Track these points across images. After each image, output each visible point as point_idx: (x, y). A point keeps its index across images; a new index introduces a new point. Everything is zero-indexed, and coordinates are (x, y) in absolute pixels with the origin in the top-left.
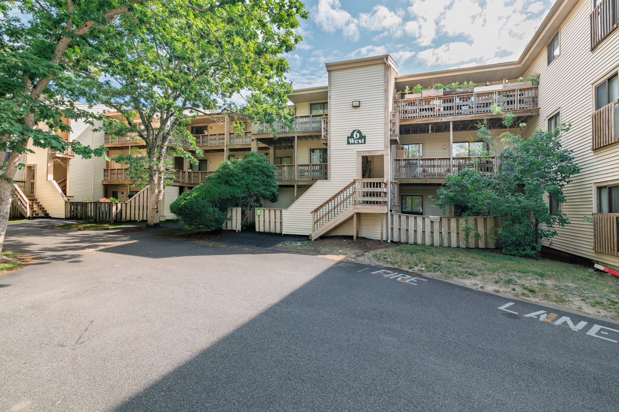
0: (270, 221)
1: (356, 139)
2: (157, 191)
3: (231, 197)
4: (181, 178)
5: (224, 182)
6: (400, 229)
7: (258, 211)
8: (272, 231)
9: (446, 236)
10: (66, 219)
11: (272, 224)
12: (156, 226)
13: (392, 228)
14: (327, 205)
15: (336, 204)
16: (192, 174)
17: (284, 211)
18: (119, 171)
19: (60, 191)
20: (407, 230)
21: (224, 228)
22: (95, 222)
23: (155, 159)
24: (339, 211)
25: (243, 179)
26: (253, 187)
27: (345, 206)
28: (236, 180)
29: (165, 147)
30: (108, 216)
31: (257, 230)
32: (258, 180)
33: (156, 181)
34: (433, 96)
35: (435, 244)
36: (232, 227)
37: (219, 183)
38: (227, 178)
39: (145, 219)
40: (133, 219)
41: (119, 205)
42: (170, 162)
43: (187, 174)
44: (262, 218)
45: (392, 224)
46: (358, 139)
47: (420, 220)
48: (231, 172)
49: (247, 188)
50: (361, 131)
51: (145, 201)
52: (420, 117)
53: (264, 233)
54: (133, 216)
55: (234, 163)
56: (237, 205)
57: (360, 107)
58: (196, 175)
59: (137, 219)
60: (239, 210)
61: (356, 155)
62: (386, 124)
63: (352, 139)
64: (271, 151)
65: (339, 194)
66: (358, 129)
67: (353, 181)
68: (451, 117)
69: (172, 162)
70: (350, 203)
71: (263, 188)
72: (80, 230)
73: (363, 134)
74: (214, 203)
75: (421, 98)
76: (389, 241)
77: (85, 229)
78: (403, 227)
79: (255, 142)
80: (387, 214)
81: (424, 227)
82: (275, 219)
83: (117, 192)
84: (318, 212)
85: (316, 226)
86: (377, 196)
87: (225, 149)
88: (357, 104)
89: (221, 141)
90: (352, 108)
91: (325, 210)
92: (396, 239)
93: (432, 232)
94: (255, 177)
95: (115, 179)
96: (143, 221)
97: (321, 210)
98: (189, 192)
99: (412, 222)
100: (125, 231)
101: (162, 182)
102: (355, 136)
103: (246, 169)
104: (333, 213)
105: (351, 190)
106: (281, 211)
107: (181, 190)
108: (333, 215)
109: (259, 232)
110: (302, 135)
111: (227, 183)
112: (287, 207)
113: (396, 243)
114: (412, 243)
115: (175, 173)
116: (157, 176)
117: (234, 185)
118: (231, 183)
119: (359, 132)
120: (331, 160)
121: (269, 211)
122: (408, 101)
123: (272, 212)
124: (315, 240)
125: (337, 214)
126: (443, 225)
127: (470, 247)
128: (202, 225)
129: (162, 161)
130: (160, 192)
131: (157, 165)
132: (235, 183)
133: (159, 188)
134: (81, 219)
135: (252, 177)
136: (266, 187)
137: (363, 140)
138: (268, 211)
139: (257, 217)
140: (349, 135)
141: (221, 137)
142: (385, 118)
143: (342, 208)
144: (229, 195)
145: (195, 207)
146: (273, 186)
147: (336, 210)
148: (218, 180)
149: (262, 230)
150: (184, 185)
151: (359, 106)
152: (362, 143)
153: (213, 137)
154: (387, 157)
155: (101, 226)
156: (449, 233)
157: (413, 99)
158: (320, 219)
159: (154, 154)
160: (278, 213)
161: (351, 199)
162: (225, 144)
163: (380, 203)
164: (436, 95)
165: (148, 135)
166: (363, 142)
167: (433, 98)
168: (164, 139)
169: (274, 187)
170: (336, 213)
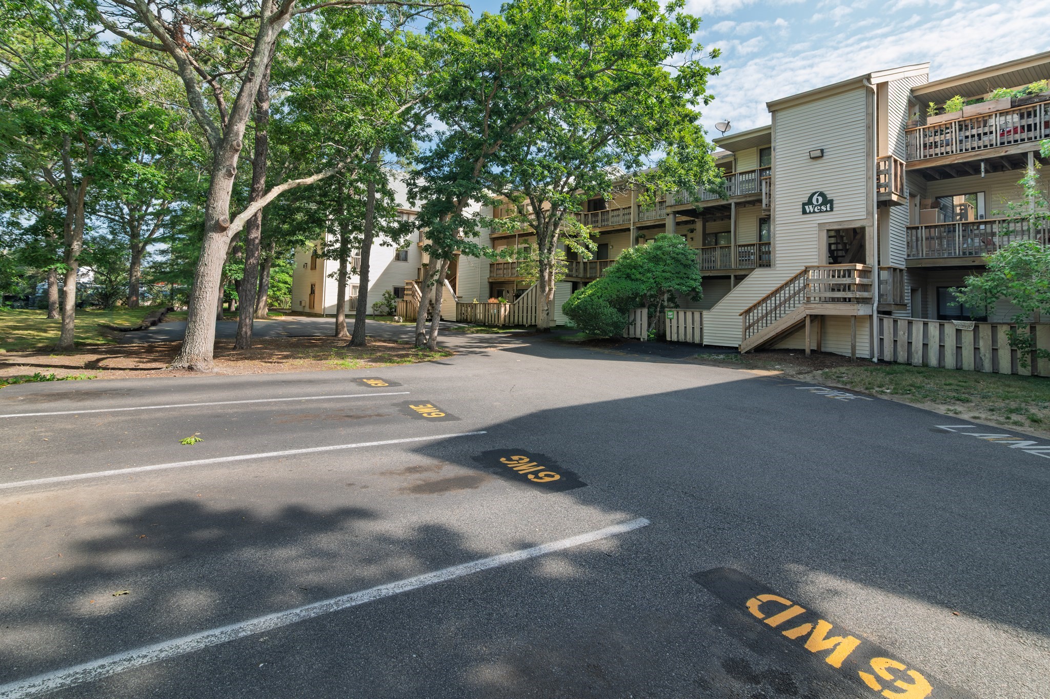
0: (685, 327)
1: (816, 206)
2: (547, 289)
3: (633, 294)
4: (574, 271)
5: (625, 276)
6: (895, 341)
7: (670, 313)
8: (688, 340)
9: (987, 355)
10: (457, 322)
11: (689, 330)
12: (547, 330)
13: (882, 340)
14: (764, 305)
15: (778, 302)
16: (588, 264)
17: (705, 313)
18: (505, 265)
19: (452, 291)
20: (910, 343)
21: (625, 336)
22: (484, 325)
23: (546, 251)
24: (782, 312)
25: (649, 271)
26: (663, 281)
27: (792, 305)
28: (640, 273)
29: (557, 235)
30: (496, 320)
31: (668, 339)
32: (670, 272)
33: (547, 278)
34: (988, 111)
35: (965, 366)
36: (635, 334)
37: (619, 278)
38: (629, 271)
39: (533, 323)
40: (521, 323)
41: (508, 306)
42: (562, 255)
43: (582, 266)
44: (674, 322)
45: (881, 332)
46: (820, 205)
47: (936, 327)
48: (633, 264)
49: (655, 282)
50: (825, 193)
51: (534, 302)
52: (961, 150)
53: (678, 343)
54: (520, 319)
55: (637, 250)
56: (642, 305)
57: (824, 158)
58: (594, 265)
59: (525, 323)
60: (645, 311)
61: (817, 229)
62: (869, 178)
63: (811, 206)
64: (699, 225)
65: (782, 288)
66: (821, 190)
67: (804, 268)
68: (1029, 144)
69: (564, 253)
70: (799, 300)
71: (678, 282)
72: (473, 333)
73: (829, 197)
74: (612, 303)
75: (961, 119)
76: (875, 360)
77: (477, 332)
78: (902, 336)
79: (671, 216)
80: (871, 317)
81: (941, 339)
82: (693, 324)
83: (502, 291)
84: (751, 314)
85: (747, 334)
86: (844, 290)
87: (632, 228)
88: (818, 153)
89: (627, 217)
90: (811, 160)
91: (761, 311)
92: (888, 356)
93: (959, 348)
94: (666, 267)
95: (501, 276)
96: (531, 326)
97: (755, 311)
98: (583, 290)
99: (918, 330)
100: (515, 336)
101: (553, 277)
102: (814, 201)
103: (655, 259)
104: (773, 315)
105: (802, 281)
106: (701, 314)
107: (575, 287)
108: (773, 319)
109: (671, 341)
110: (743, 200)
111: (628, 277)
112: (709, 308)
113: (889, 363)
114: (918, 364)
115: (566, 266)
116: (547, 271)
117: (637, 280)
118: (633, 277)
119: (822, 194)
120: (777, 239)
121: (685, 313)
122: (934, 127)
123: (689, 315)
124: (746, 353)
125: (780, 317)
126: (981, 335)
127: (1042, 375)
128: (598, 329)
129: (553, 253)
130: (550, 290)
131: (548, 258)
132: (638, 276)
133: (550, 285)
134: (471, 322)
135: (661, 267)
136: (681, 281)
137: (828, 206)
138: (683, 313)
139: (668, 321)
140: (806, 200)
141: (626, 211)
142: (868, 170)
143: (787, 309)
144: (631, 292)
145: (589, 307)
146: (692, 279)
147: (778, 312)
148: (617, 274)
149: (675, 338)
150: (578, 280)
151: (822, 156)
152: (827, 211)
153: (616, 213)
154: (872, 228)
155: (490, 330)
156: (995, 350)
157: (944, 122)
158: (753, 324)
159: (545, 245)
160: (697, 315)
161: (801, 295)
162: (632, 222)
163: (850, 301)
164: (995, 110)
165: (539, 224)
166: (828, 209)
167: (990, 116)
168: (556, 225)
169: (695, 280)
170: (778, 315)
